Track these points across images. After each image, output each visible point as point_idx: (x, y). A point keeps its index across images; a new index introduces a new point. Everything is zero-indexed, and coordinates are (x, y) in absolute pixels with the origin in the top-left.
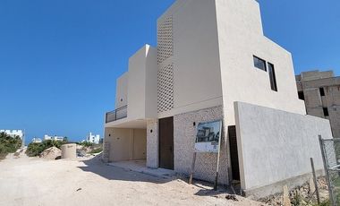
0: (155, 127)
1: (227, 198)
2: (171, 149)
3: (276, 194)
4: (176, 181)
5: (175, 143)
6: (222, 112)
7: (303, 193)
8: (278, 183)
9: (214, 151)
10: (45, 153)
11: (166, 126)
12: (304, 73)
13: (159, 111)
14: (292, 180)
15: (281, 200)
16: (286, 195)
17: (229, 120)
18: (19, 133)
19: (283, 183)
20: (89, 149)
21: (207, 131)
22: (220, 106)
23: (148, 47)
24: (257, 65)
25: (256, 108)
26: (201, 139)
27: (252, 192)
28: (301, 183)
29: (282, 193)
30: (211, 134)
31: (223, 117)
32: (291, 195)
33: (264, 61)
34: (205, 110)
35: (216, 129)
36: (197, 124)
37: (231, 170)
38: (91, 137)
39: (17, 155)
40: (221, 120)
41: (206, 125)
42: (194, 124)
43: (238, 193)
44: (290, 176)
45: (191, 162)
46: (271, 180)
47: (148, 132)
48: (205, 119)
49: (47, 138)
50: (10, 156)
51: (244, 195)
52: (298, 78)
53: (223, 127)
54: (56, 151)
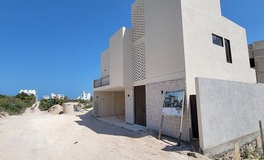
0: (132, 93)
1: (189, 154)
2: (144, 110)
3: (229, 151)
4: (147, 137)
5: (147, 106)
6: (185, 84)
7: (251, 148)
8: (231, 142)
9: (178, 115)
10: (52, 109)
11: (140, 92)
12: (255, 43)
13: (134, 80)
14: (242, 138)
15: (232, 155)
16: (237, 150)
17: (191, 91)
18: (34, 92)
19: (235, 141)
20: (83, 105)
21: (173, 99)
22: (184, 79)
23: (124, 29)
24: (215, 42)
25: (214, 82)
26: (167, 105)
27: (209, 150)
28: (250, 140)
29: (234, 149)
30: (176, 101)
31: (185, 88)
32: (241, 150)
33: (222, 38)
34: (171, 81)
35: (180, 98)
36: (164, 93)
37: (191, 130)
38: (84, 95)
39: (33, 109)
40: (184, 90)
41: (171, 94)
42: (162, 92)
43: (197, 151)
44: (240, 136)
45: (160, 122)
46: (225, 140)
47: (126, 96)
48: (171, 89)
49: (53, 95)
50: (28, 110)
51: (202, 153)
52: (250, 47)
53: (185, 96)
54: (59, 108)
